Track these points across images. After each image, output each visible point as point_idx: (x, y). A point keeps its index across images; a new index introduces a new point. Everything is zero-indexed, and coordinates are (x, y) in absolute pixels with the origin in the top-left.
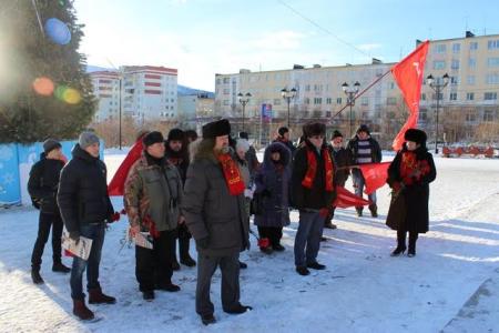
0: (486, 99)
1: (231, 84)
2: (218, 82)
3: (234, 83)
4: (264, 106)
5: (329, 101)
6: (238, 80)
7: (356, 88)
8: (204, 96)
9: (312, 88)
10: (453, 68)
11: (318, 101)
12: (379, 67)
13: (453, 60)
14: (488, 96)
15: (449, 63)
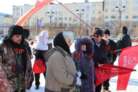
0: (133, 18)
1: (20, 11)
2: (14, 9)
3: (22, 10)
4: (38, 20)
5: (66, 19)
6: (23, 9)
7: (83, 12)
8: (7, 16)
9: (58, 13)
10: (119, 5)
11: (61, 19)
12: (88, 4)
13: (120, 2)
14: (134, 17)
15: (118, 3)
